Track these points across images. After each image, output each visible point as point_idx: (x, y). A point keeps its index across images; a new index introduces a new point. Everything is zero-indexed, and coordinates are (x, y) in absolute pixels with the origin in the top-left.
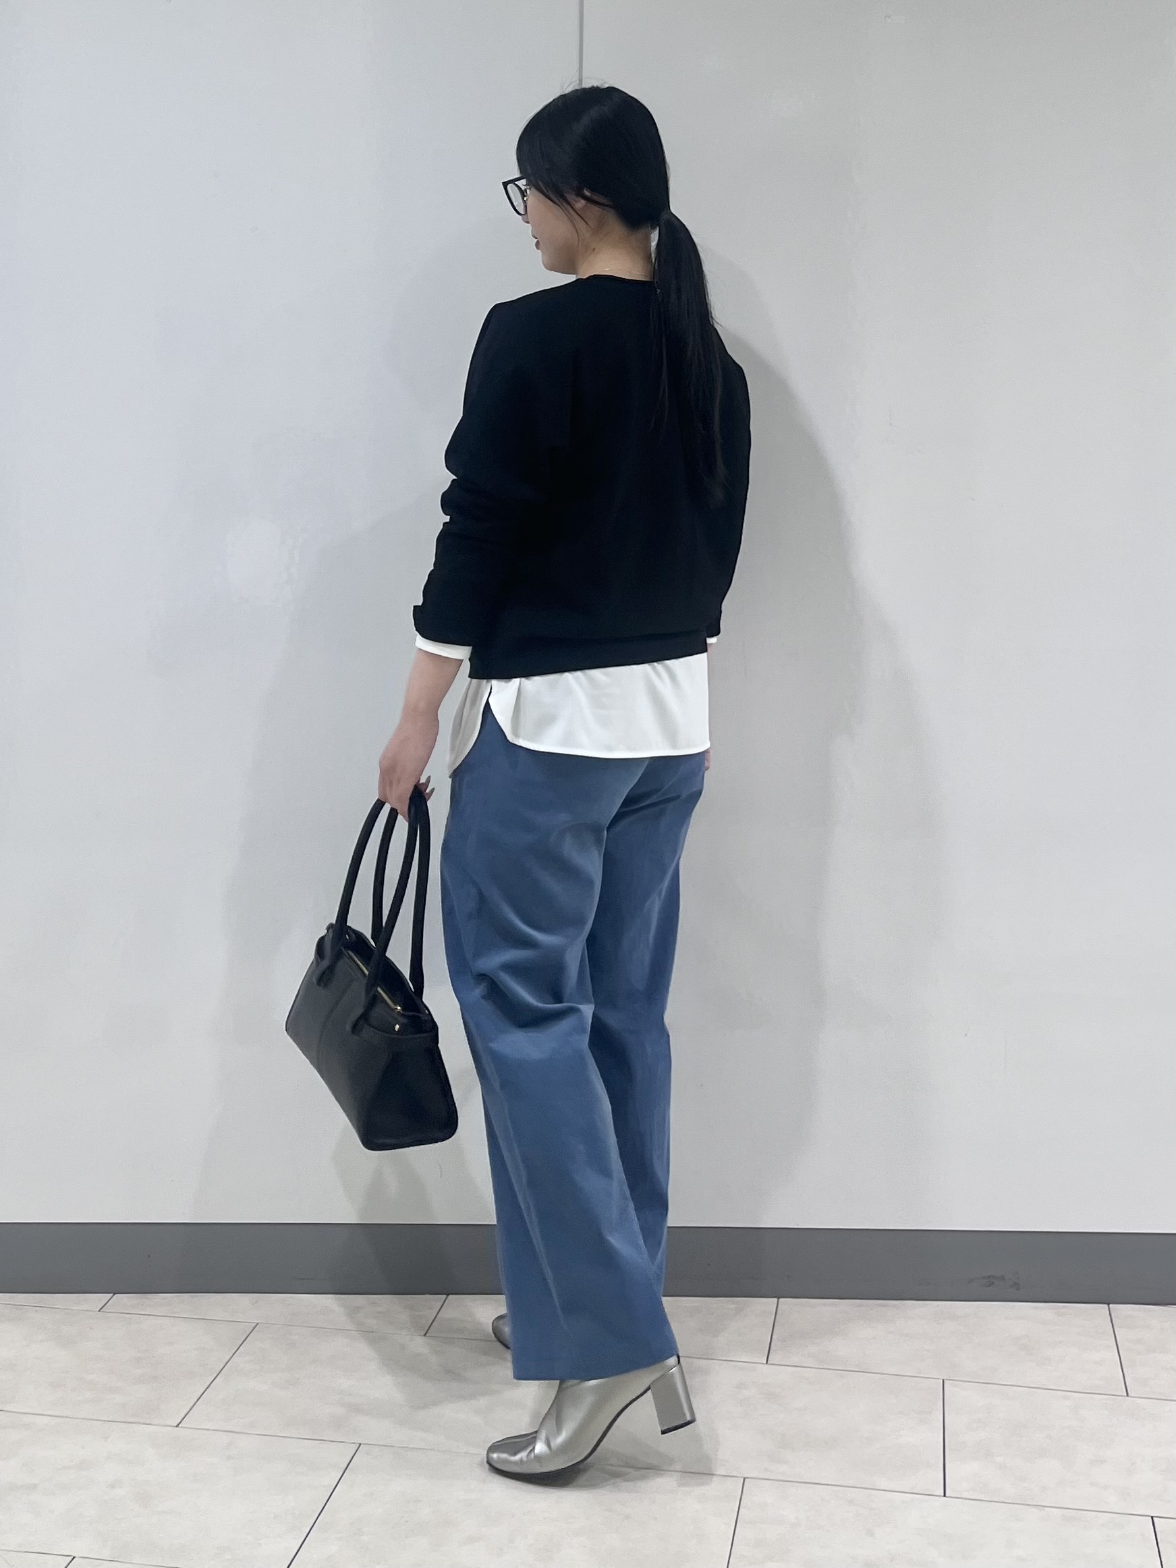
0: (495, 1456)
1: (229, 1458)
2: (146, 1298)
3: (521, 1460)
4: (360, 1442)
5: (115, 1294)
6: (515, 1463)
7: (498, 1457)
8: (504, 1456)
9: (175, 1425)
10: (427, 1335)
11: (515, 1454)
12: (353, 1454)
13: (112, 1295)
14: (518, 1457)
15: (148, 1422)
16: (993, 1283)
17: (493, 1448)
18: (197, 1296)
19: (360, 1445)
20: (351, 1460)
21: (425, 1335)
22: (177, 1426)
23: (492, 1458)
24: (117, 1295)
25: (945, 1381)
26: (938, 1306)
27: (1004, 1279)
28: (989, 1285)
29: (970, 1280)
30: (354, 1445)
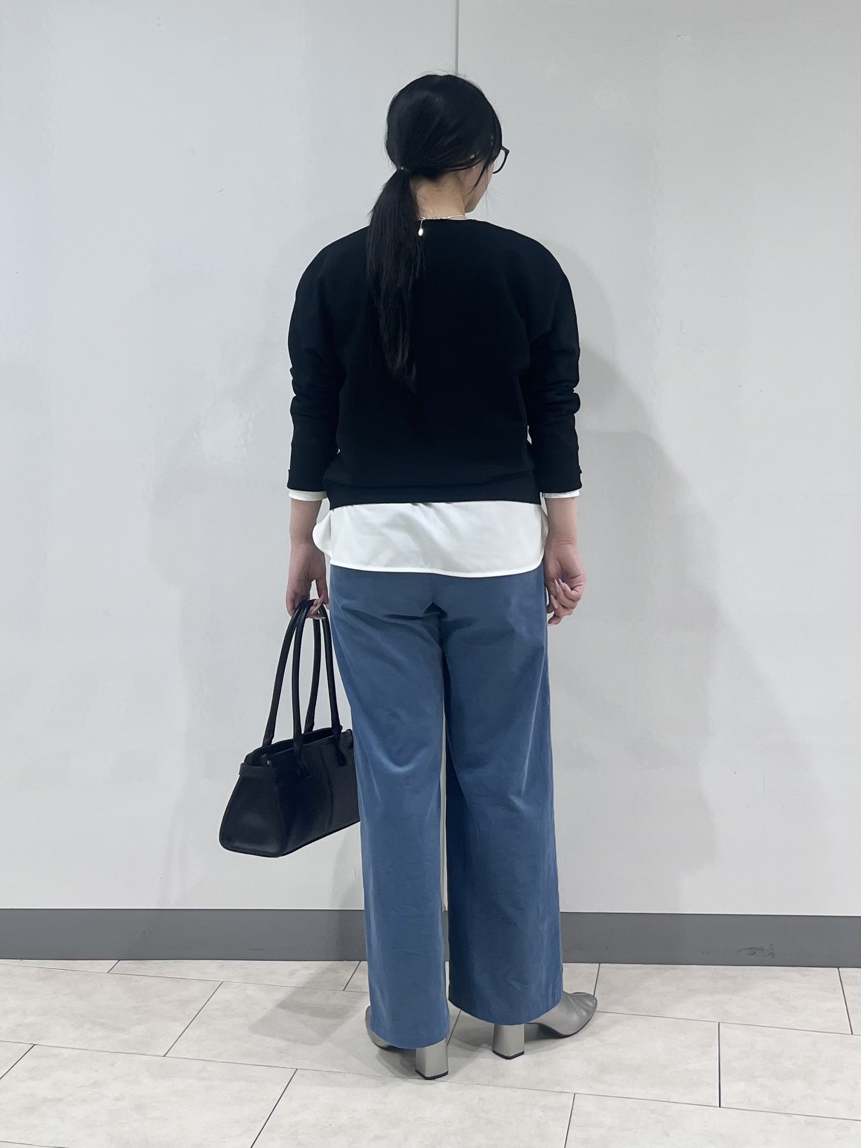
1: (202, 1079)
2: (144, 964)
10: (345, 990)
12: (292, 1076)
13: (117, 961)
15: (142, 1053)
16: (755, 953)
18: (178, 962)
19: (297, 1069)
20: (290, 1080)
22: (164, 1056)
24: (120, 961)
25: (720, 1023)
26: (715, 969)
27: (763, 950)
28: (752, 954)
29: (739, 951)
30: (292, 1070)
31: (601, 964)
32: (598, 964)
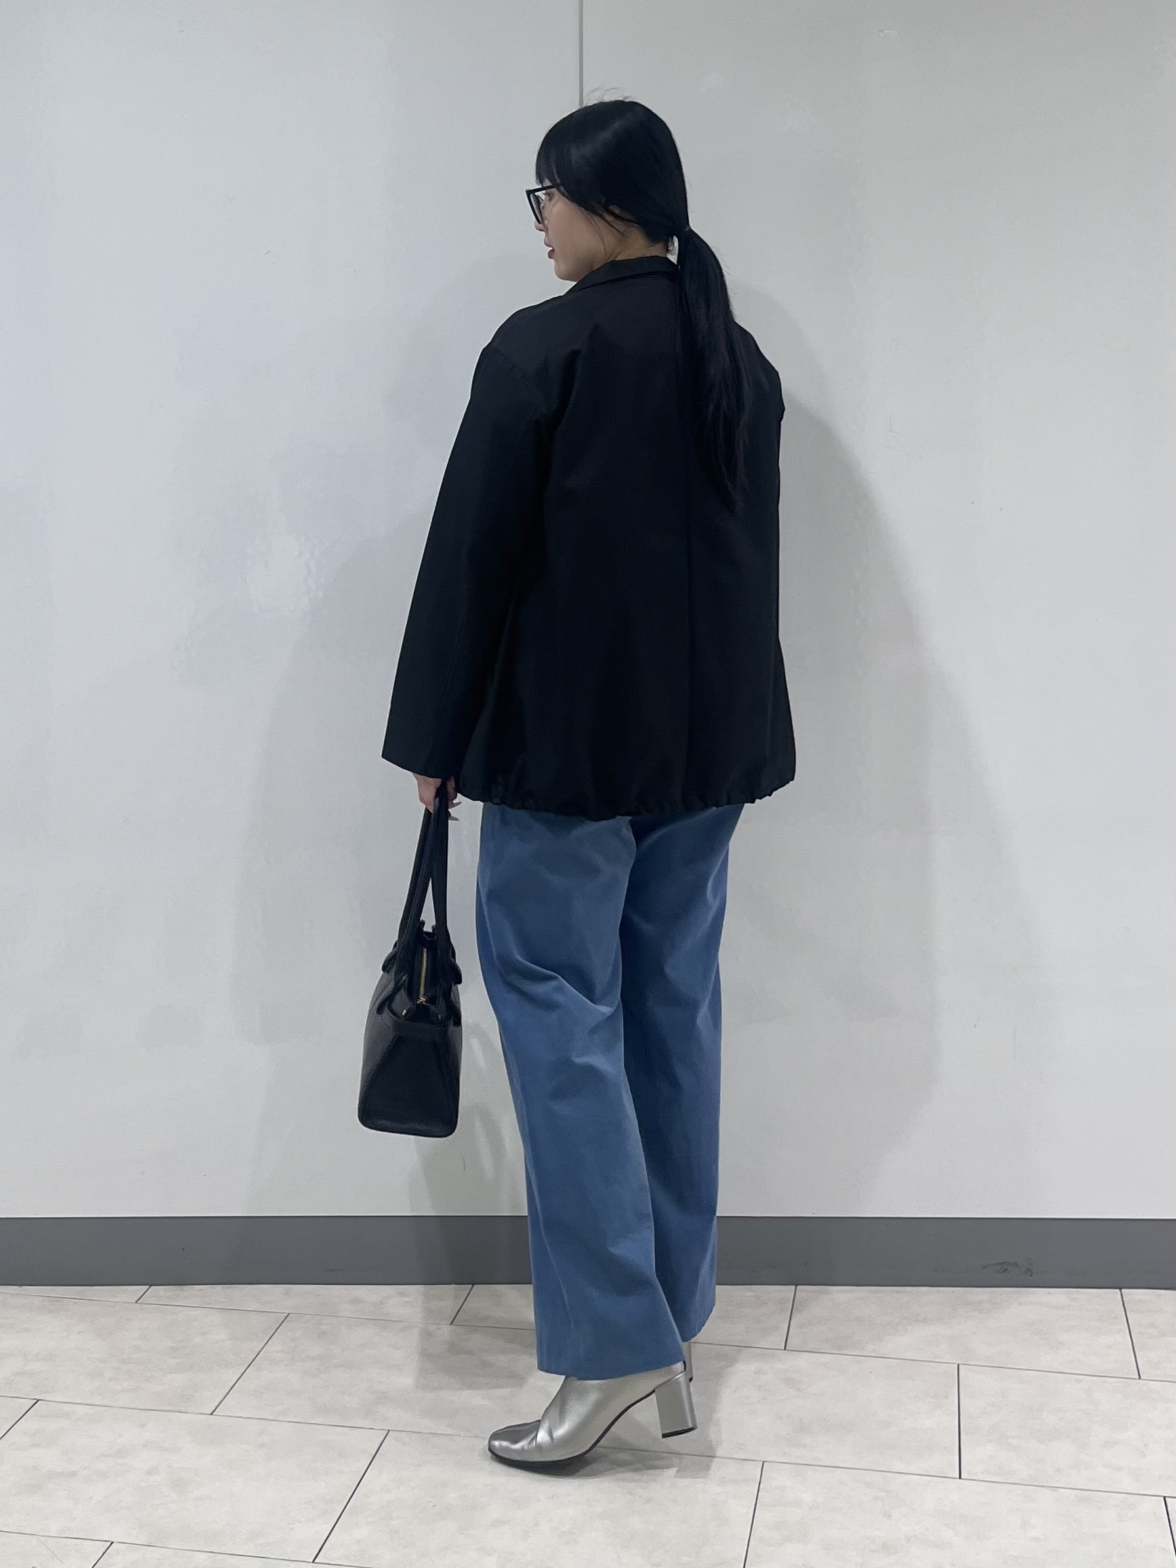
0: (497, 1443)
1: (262, 1445)
2: (182, 1290)
3: (523, 1448)
4: (389, 1429)
5: (151, 1286)
6: (516, 1451)
7: (500, 1445)
8: (505, 1444)
9: (210, 1413)
10: (454, 1323)
11: (516, 1442)
12: (382, 1440)
13: (147, 1287)
14: (518, 1446)
15: (183, 1410)
16: (1007, 1269)
17: (496, 1436)
18: (231, 1287)
19: (389, 1431)
20: (380, 1447)
21: (451, 1324)
22: (211, 1414)
23: (494, 1446)
24: (152, 1287)
25: (960, 1366)
26: (953, 1291)
27: (1017, 1266)
28: (1004, 1271)
29: (985, 1267)
30: (382, 1431)
31: (799, 1287)
32: (794, 1287)
